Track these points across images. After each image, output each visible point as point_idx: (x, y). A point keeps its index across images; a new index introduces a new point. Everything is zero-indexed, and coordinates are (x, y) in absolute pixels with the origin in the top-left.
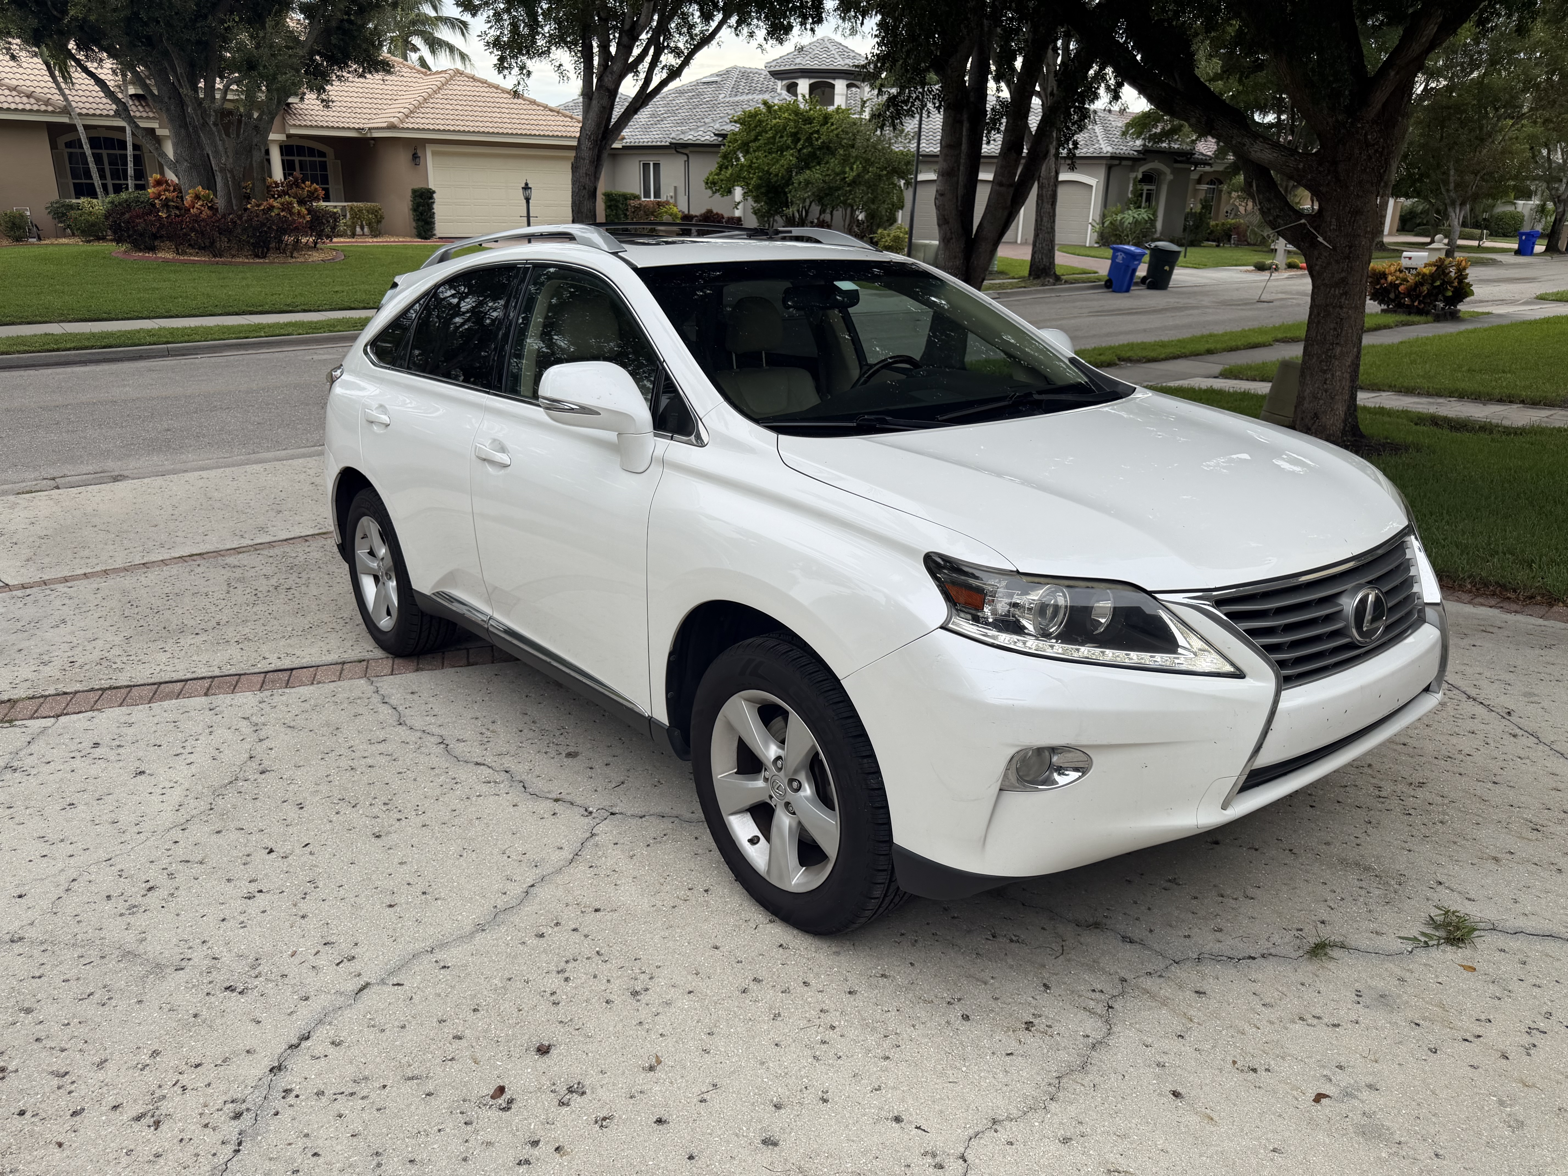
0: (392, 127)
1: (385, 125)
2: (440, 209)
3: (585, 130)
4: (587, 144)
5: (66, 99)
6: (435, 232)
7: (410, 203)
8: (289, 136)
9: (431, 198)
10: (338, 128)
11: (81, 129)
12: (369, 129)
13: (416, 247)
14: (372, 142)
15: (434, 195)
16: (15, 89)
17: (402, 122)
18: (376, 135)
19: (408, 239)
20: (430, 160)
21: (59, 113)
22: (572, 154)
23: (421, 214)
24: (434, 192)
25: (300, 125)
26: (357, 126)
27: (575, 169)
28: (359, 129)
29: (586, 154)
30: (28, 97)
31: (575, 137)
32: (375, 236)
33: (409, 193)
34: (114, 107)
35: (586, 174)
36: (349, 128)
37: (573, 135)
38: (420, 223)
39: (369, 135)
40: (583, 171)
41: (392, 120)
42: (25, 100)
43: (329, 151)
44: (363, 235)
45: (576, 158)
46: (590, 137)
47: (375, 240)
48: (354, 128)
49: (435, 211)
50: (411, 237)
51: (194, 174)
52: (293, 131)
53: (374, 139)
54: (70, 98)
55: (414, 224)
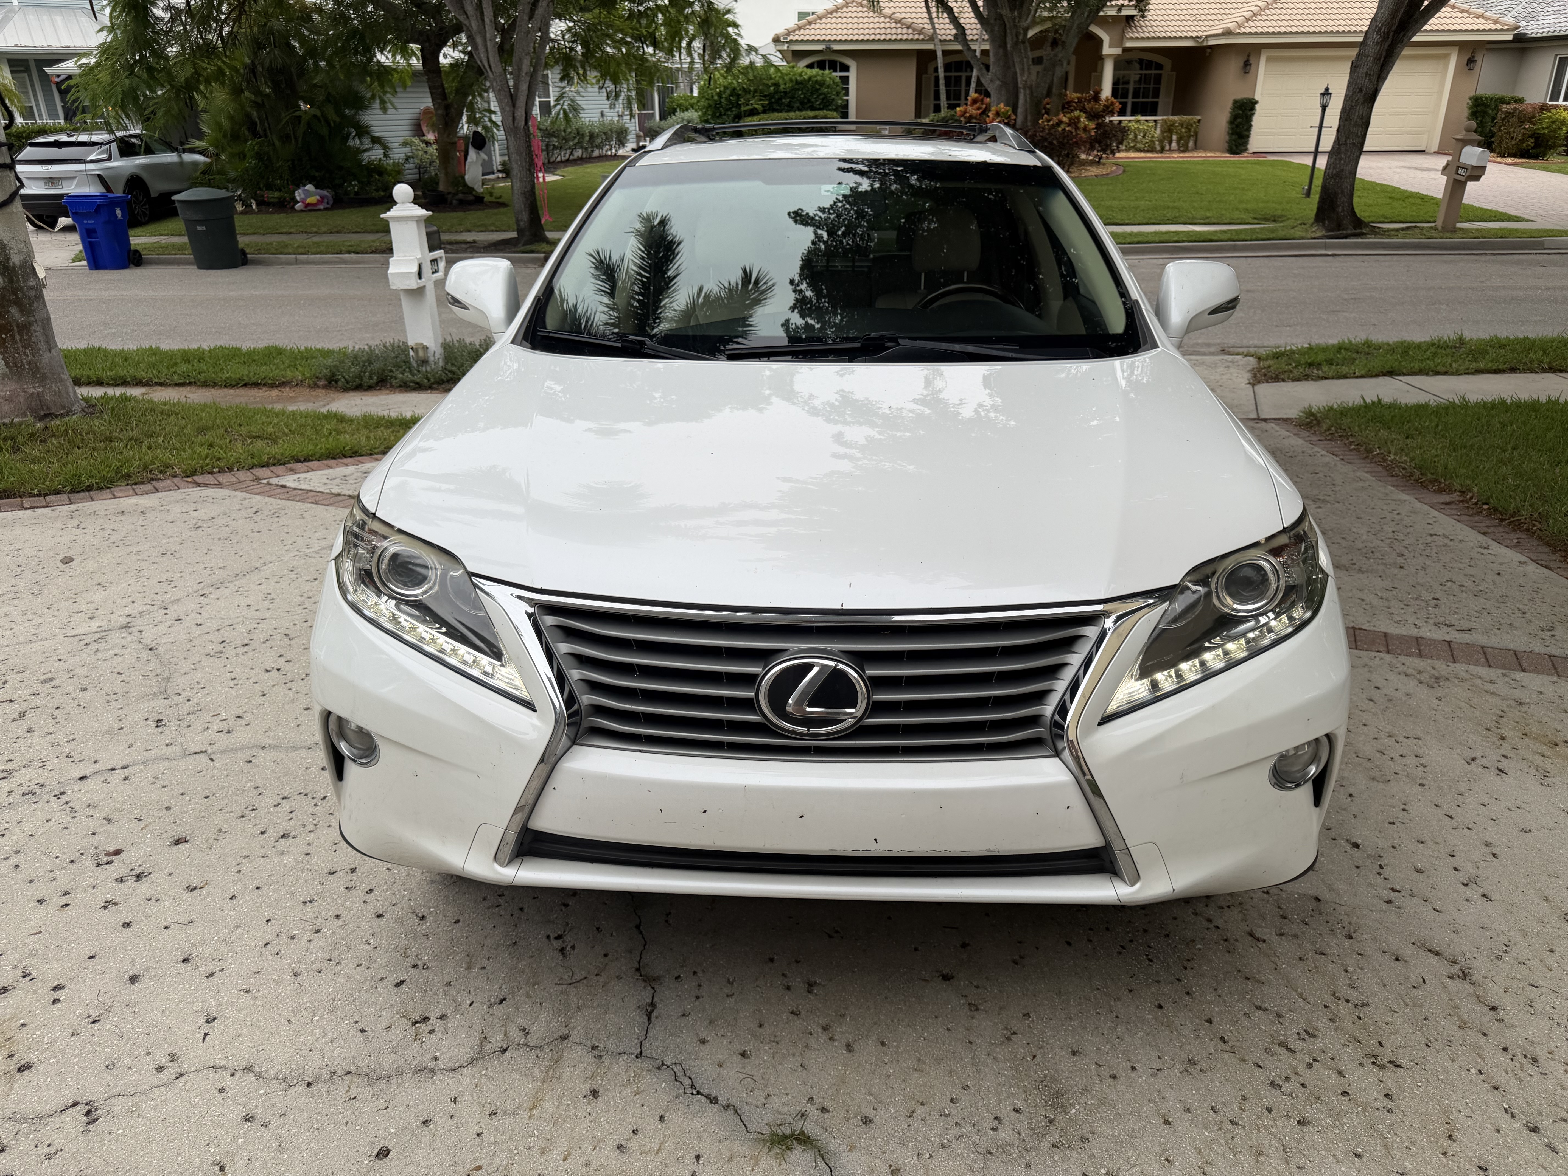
0: (1228, 33)
1: (1220, 31)
2: (1259, 122)
3: (1376, 21)
4: (1376, 37)
5: (934, 28)
6: (1249, 146)
7: (1229, 115)
8: (1126, 50)
9: (1252, 109)
10: (1175, 37)
11: (939, 54)
12: (1207, 37)
13: (1225, 162)
14: (1209, 50)
15: (1257, 106)
16: (900, 22)
17: (1239, 26)
18: (1212, 42)
19: (1218, 154)
20: (1263, 68)
21: (928, 40)
22: (1354, 52)
23: (1237, 126)
24: (1256, 102)
25: (1137, 38)
26: (1194, 34)
27: (1354, 68)
28: (1197, 37)
29: (1372, 50)
30: (908, 28)
31: (1361, 32)
32: (1184, 152)
33: (1229, 105)
34: (954, 32)
35: (1367, 74)
36: (1186, 37)
37: (1359, 29)
38: (1234, 137)
39: (1205, 44)
40: (1362, 71)
41: (1229, 25)
42: (905, 30)
43: (1167, 63)
44: (1170, 150)
45: (1358, 55)
46: (1380, 29)
47: (1181, 155)
48: (1192, 37)
49: (1253, 123)
50: (1223, 152)
51: (1003, 92)
52: (1129, 44)
53: (1211, 47)
54: (937, 26)
55: (1227, 138)
